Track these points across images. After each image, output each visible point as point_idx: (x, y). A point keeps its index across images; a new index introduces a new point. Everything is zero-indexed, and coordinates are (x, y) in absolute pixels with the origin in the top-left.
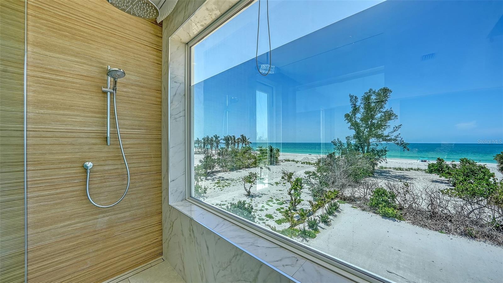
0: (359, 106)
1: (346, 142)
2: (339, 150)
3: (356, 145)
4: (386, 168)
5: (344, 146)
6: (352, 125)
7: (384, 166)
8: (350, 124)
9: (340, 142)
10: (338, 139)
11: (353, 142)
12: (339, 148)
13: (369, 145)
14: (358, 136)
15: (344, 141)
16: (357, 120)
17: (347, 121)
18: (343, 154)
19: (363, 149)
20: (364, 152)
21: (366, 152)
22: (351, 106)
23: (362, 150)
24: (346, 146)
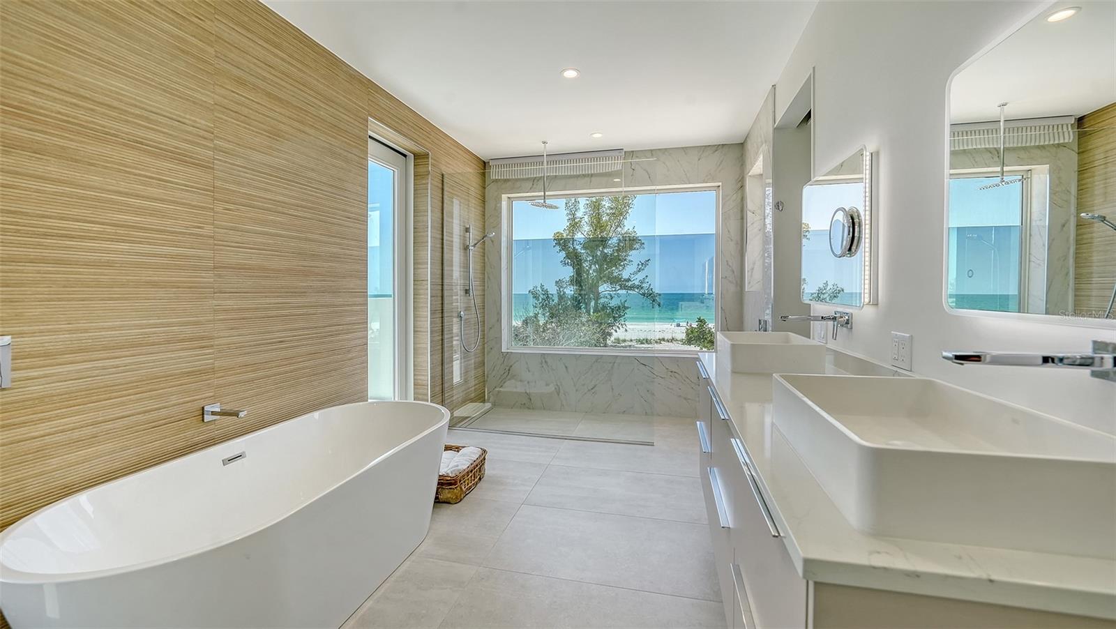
0: (581, 218)
1: (555, 292)
2: (544, 309)
3: (574, 298)
4: (624, 341)
5: (553, 301)
6: (567, 257)
7: (621, 338)
8: (563, 254)
9: (546, 293)
10: (542, 286)
11: (570, 291)
12: (543, 305)
13: (597, 298)
14: (578, 280)
15: (553, 290)
16: (577, 247)
17: (558, 248)
18: (552, 316)
19: (587, 305)
20: (588, 312)
21: (592, 311)
22: (567, 218)
23: (586, 308)
24: (556, 300)
